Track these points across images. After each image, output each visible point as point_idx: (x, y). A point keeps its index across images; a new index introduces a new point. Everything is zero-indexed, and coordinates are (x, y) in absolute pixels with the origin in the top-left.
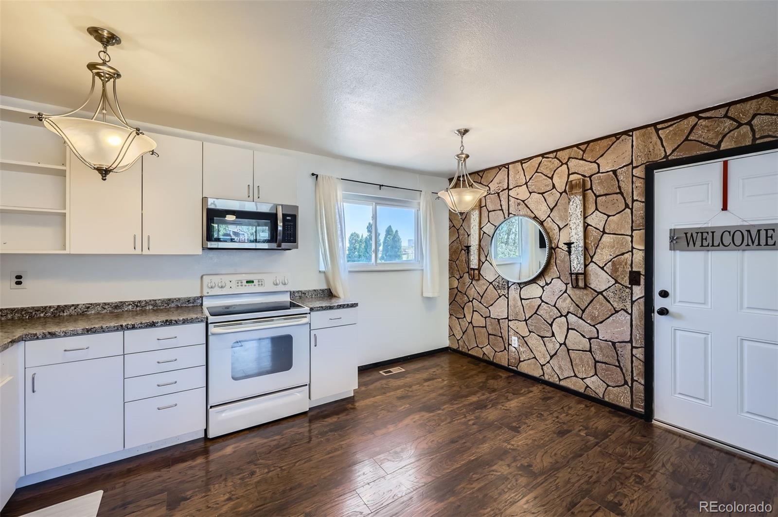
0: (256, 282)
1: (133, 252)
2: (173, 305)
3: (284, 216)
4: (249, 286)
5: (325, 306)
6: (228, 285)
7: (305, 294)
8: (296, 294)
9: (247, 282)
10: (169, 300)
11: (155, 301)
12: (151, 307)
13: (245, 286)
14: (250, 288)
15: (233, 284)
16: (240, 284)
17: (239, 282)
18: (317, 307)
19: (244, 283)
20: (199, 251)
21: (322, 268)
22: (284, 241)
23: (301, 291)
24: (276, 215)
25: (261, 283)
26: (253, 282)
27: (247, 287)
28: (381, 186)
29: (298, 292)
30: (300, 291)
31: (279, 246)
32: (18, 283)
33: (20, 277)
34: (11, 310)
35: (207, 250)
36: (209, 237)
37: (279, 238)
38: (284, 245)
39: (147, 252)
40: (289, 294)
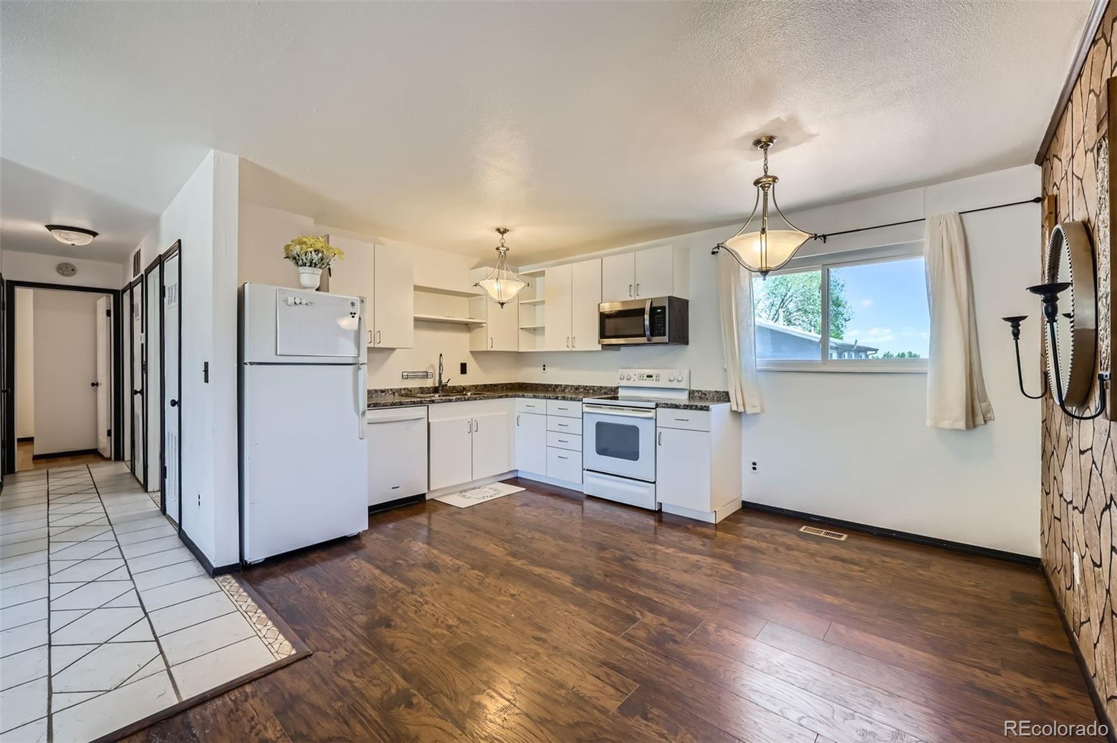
0: (654, 377)
1: (568, 349)
2: (603, 391)
3: (653, 310)
5: (671, 404)
6: (633, 378)
8: (696, 394)
9: (648, 376)
10: (601, 387)
11: (594, 386)
12: (592, 391)
13: (646, 380)
14: (649, 383)
15: (637, 378)
17: (641, 377)
18: (663, 404)
19: (645, 377)
20: (599, 348)
22: (652, 335)
23: (701, 391)
24: (644, 309)
25: (659, 378)
26: (651, 376)
29: (698, 391)
30: (700, 391)
31: (649, 340)
32: (544, 369)
33: (544, 366)
34: (541, 384)
35: (605, 347)
36: (603, 335)
37: (648, 333)
38: (656, 339)
39: (574, 349)
40: (687, 392)
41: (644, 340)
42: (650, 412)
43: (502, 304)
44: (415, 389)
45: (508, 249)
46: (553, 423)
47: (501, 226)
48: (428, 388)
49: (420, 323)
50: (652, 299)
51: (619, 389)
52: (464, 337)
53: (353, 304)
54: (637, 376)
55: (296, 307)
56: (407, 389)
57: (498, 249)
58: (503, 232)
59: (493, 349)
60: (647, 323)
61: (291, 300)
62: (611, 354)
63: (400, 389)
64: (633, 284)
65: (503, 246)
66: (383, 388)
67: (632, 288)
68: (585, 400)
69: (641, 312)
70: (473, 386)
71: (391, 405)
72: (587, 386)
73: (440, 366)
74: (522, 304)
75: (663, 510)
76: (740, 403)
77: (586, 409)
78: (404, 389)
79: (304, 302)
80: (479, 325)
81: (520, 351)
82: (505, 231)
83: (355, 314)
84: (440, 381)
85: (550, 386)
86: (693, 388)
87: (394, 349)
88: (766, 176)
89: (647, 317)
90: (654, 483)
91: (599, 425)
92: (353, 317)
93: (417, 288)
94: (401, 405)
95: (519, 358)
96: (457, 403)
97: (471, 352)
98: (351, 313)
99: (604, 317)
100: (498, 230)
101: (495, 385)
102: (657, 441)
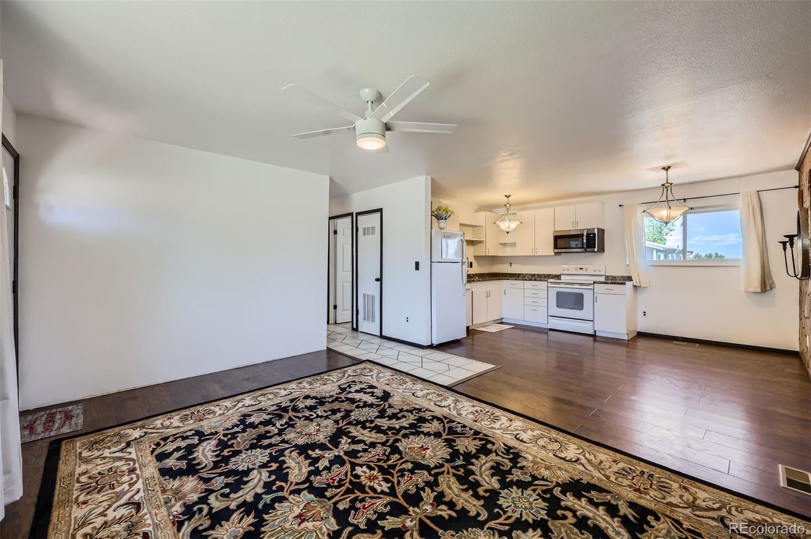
0: (584, 269)
1: (532, 255)
3: (588, 235)
4: (580, 271)
6: (571, 269)
7: (615, 278)
8: (609, 276)
9: (580, 269)
10: (549, 274)
11: (545, 274)
12: (543, 277)
14: (582, 272)
15: (573, 270)
17: (576, 269)
19: (579, 269)
20: (553, 254)
21: (628, 264)
22: (588, 247)
23: (613, 276)
24: (583, 234)
25: (586, 269)
26: (582, 269)
28: (685, 200)
29: (611, 276)
31: (586, 250)
32: (511, 265)
33: (511, 263)
34: (510, 273)
35: (556, 253)
36: (556, 247)
37: (585, 246)
38: (589, 250)
39: (536, 255)
40: (604, 277)
41: (583, 250)
42: (590, 286)
43: (508, 233)
45: (510, 206)
46: (528, 293)
47: (507, 193)
50: (587, 229)
51: (562, 276)
53: (461, 236)
57: (505, 205)
58: (508, 197)
59: (489, 255)
60: (585, 241)
61: (446, 235)
62: (558, 257)
64: (574, 221)
65: (508, 204)
67: (574, 223)
68: (549, 280)
69: (582, 235)
70: (475, 274)
75: (597, 335)
76: (638, 281)
77: (549, 285)
80: (481, 242)
81: (499, 255)
83: (462, 240)
85: (516, 274)
86: (607, 275)
88: (667, 183)
89: (585, 238)
90: (592, 321)
91: (558, 293)
96: (481, 282)
97: (474, 256)
99: (557, 238)
100: (506, 196)
101: (484, 274)
102: (594, 300)
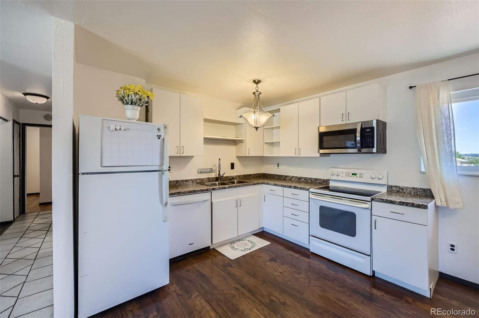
0: (358, 175)
1: (295, 156)
2: (318, 182)
3: (362, 129)
4: (353, 177)
5: (386, 200)
6: (341, 175)
7: (403, 189)
8: (394, 189)
9: (353, 174)
10: (316, 179)
11: (311, 178)
12: (310, 181)
13: (351, 176)
14: (354, 179)
15: (344, 175)
16: (348, 175)
17: (347, 175)
18: (378, 199)
19: (351, 175)
20: (318, 155)
21: (423, 170)
22: (362, 147)
23: (399, 187)
24: (356, 129)
25: (361, 176)
26: (356, 174)
27: (352, 177)
29: (396, 187)
30: (397, 186)
31: (359, 150)
32: (278, 166)
33: (278, 164)
34: (276, 175)
35: (322, 155)
36: (321, 147)
37: (359, 145)
38: (364, 150)
39: (300, 156)
40: (386, 187)
41: (355, 150)
42: (367, 204)
43: (257, 128)
44: (205, 179)
45: (260, 93)
46: (288, 202)
47: (257, 78)
48: (213, 178)
49: (208, 141)
50: (362, 122)
51: (330, 181)
52: (232, 149)
53: (159, 129)
54: (344, 174)
55: (118, 132)
56: (201, 179)
57: (254, 93)
58: (257, 82)
59: (249, 155)
60: (358, 139)
61: (112, 127)
62: (325, 159)
63: (197, 179)
64: (345, 113)
65: (257, 91)
66: (186, 179)
67: (344, 116)
68: (311, 190)
69: (354, 131)
70: (238, 176)
71: (189, 193)
72: (306, 178)
73: (219, 166)
74: (265, 129)
75: (376, 276)
76: (444, 200)
77: (312, 196)
78: (199, 179)
79: (123, 128)
80: (241, 141)
81: (264, 156)
82: (259, 82)
83: (160, 136)
84: (219, 174)
85: (282, 176)
86: (391, 184)
87: (194, 156)
89: (358, 135)
90: (370, 256)
91: (322, 208)
92: (159, 138)
93: (206, 120)
94: (195, 192)
95: (262, 160)
96: (228, 189)
97: (236, 156)
98: (158, 136)
99: (322, 135)
100: (254, 81)
101: (250, 175)
102: (373, 225)
